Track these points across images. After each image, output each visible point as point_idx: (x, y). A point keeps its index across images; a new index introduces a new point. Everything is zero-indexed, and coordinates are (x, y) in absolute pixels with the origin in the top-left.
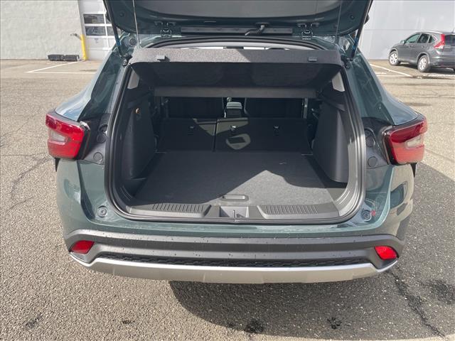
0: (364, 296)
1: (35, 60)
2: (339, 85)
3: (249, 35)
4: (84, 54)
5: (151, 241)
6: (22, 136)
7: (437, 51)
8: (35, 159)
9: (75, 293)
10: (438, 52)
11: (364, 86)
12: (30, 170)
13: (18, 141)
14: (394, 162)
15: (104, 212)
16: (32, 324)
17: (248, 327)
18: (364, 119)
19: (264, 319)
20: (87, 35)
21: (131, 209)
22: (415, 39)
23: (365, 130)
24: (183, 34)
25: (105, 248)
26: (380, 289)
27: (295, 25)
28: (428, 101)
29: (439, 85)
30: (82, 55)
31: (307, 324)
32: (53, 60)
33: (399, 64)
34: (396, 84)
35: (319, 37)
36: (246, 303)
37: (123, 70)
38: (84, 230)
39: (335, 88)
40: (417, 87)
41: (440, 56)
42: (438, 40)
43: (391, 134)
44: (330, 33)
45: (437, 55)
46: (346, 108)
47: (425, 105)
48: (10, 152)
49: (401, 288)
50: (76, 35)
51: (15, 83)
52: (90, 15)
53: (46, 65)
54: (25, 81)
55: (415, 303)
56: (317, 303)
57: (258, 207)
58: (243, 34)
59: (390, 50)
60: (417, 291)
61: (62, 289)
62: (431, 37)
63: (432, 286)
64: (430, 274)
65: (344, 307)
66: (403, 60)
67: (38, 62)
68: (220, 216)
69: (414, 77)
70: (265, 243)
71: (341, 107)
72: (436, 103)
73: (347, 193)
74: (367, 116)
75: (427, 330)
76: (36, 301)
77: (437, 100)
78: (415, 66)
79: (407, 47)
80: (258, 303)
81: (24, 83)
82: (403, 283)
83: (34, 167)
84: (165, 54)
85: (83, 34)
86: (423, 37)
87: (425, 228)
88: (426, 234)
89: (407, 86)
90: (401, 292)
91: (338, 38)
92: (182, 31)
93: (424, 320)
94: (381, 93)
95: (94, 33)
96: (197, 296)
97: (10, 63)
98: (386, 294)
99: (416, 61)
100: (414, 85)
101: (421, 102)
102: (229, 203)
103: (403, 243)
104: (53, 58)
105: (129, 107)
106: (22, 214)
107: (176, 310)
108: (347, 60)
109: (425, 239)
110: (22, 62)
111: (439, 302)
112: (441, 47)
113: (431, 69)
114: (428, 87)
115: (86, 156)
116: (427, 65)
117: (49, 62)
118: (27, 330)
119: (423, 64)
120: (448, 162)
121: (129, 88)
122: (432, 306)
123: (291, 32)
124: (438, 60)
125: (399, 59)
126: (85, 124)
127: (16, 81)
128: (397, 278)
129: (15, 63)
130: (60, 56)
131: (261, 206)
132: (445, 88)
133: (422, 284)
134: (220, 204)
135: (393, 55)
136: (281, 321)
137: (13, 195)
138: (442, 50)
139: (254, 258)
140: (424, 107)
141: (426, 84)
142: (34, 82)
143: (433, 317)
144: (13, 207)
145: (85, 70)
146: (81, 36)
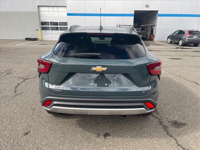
0: (147, 125)
1: (20, 40)
4: (40, 38)
6: (17, 70)
8: (23, 79)
9: (41, 124)
10: (187, 38)
12: (21, 83)
13: (15, 72)
16: (27, 134)
17: (104, 135)
19: (110, 132)
20: (42, 30)
22: (177, 33)
25: (56, 103)
26: (153, 123)
28: (181, 58)
29: (187, 51)
31: (126, 134)
32: (27, 40)
33: (171, 43)
34: (169, 51)
36: (104, 127)
42: (187, 33)
47: (180, 59)
48: (13, 76)
50: (37, 30)
51: (12, 49)
52: (43, 22)
53: (24, 42)
54: (16, 48)
55: (165, 128)
59: (167, 37)
60: (166, 124)
61: (37, 123)
62: (184, 32)
63: (172, 122)
64: (172, 118)
65: (139, 129)
66: (173, 41)
69: (177, 48)
72: (185, 58)
75: (168, 136)
76: (27, 126)
77: (185, 57)
78: (178, 44)
79: (174, 36)
80: (108, 127)
82: (162, 121)
83: (23, 82)
86: (180, 32)
87: (173, 103)
90: (161, 124)
93: (168, 133)
95: (45, 29)
97: (9, 41)
98: (155, 125)
99: (178, 42)
101: (178, 58)
103: (156, 103)
104: (27, 39)
106: (20, 98)
109: (172, 107)
110: (13, 41)
111: (174, 127)
112: (188, 36)
113: (184, 45)
114: (182, 52)
116: (182, 43)
118: (25, 136)
119: (181, 43)
120: (185, 80)
122: (171, 129)
124: (187, 41)
125: (171, 41)
128: (160, 119)
129: (11, 41)
130: (30, 38)
132: (190, 52)
133: (169, 122)
135: (168, 39)
136: (116, 133)
137: (15, 92)
138: (188, 37)
139: (105, 105)
140: (179, 60)
141: (181, 51)
142: (20, 49)
143: (171, 132)
144: (16, 96)
145: (40, 44)
146: (40, 30)
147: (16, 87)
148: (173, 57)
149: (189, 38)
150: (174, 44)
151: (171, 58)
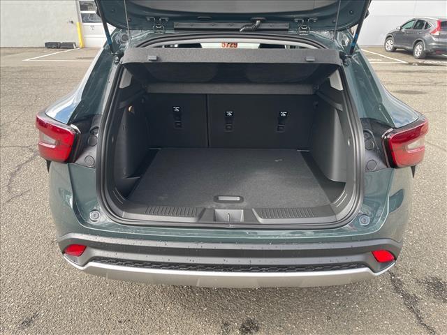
0: (360, 294)
1: (33, 47)
2: (337, 84)
3: (244, 31)
4: (80, 41)
5: (144, 247)
6: (19, 127)
7: (433, 37)
8: (32, 150)
9: (70, 291)
10: (434, 39)
11: (363, 84)
12: (27, 162)
13: (14, 132)
14: (393, 165)
15: (97, 216)
16: (27, 323)
17: (243, 326)
18: (363, 120)
19: (260, 318)
20: (83, 22)
21: (124, 213)
22: (411, 25)
23: (364, 131)
24: (176, 29)
25: (98, 253)
26: (376, 287)
27: (292, 20)
28: (424, 89)
29: (434, 72)
30: (79, 42)
31: (302, 323)
32: (48, 48)
33: (394, 50)
34: (391, 71)
35: (317, 33)
36: (241, 301)
37: (114, 68)
38: (76, 234)
39: (333, 86)
40: (413, 74)
41: (436, 42)
42: (434, 26)
43: (391, 138)
44: (328, 28)
45: (433, 41)
46: (344, 108)
47: (421, 93)
48: (7, 143)
49: (397, 286)
50: (72, 22)
51: (13, 72)
52: (86, 3)
53: (43, 53)
54: (22, 69)
55: (411, 302)
56: (312, 301)
57: (253, 210)
58: (238, 30)
59: (385, 37)
60: (412, 288)
61: (57, 287)
62: (427, 24)
63: (428, 283)
64: (426, 270)
65: (339, 305)
66: (399, 46)
67: (35, 50)
68: (215, 220)
69: (410, 64)
70: (260, 249)
71: (340, 107)
72: (432, 91)
73: (344, 195)
74: (366, 117)
75: (422, 330)
76: (31, 298)
77: (433, 88)
78: (411, 53)
79: (403, 33)
80: (253, 302)
81: (21, 71)
82: (399, 280)
83: (31, 159)
84: (157, 54)
85: (79, 20)
86: (419, 24)
87: (421, 222)
88: (422, 228)
89: (402, 73)
90: (397, 289)
91: (337, 33)
92: (175, 27)
93: (419, 319)
94: (381, 94)
95: (90, 20)
96: (192, 294)
97: (8, 51)
98: (381, 292)
99: (412, 48)
100: (410, 72)
101: (417, 90)
102: (223, 205)
104: (49, 46)
105: (120, 107)
106: (19, 208)
107: (171, 308)
108: (346, 58)
109: (421, 234)
110: (19, 50)
111: (434, 300)
112: (437, 33)
113: (427, 55)
114: (424, 74)
115: (77, 159)
116: (423, 52)
117: (46, 50)
118: (23, 329)
119: (418, 50)
121: (120, 87)
122: (428, 305)
123: (287, 28)
124: (434, 47)
125: (395, 45)
126: (76, 127)
127: (13, 70)
129: (13, 50)
130: (57, 43)
131: (256, 209)
132: (441, 75)
133: (418, 281)
134: (214, 206)
135: (388, 42)
136: (276, 320)
137: (9, 188)
138: (438, 37)
139: (249, 263)
140: (420, 96)
141: (421, 71)
142: (30, 70)
143: (429, 316)
144: (9, 201)
145: (81, 58)
146: (78, 23)
147: (13, 175)
148: (402, 88)
149: (441, 40)
150: (400, 55)
151: (399, 90)
